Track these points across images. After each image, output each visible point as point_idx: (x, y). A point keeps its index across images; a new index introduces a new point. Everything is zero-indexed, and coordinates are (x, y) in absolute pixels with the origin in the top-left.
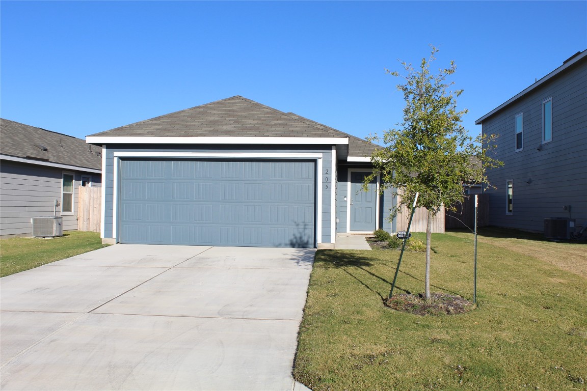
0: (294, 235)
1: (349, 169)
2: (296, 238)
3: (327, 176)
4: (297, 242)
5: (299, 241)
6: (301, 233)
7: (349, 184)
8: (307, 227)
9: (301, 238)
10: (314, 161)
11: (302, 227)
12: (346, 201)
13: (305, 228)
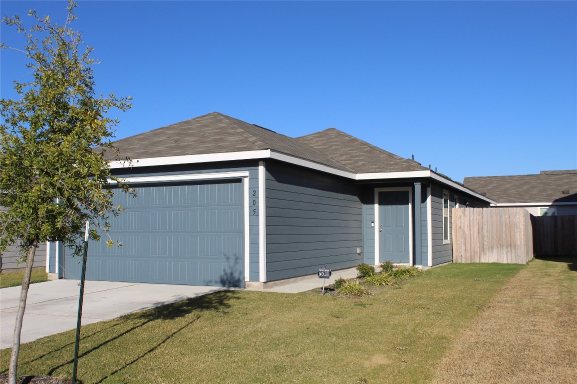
0: (224, 270)
1: (375, 189)
2: (226, 274)
3: (254, 199)
4: (227, 279)
5: (230, 279)
6: (231, 269)
7: (376, 206)
8: (238, 261)
9: (232, 274)
10: (239, 180)
11: (232, 260)
12: (374, 227)
13: (236, 263)
